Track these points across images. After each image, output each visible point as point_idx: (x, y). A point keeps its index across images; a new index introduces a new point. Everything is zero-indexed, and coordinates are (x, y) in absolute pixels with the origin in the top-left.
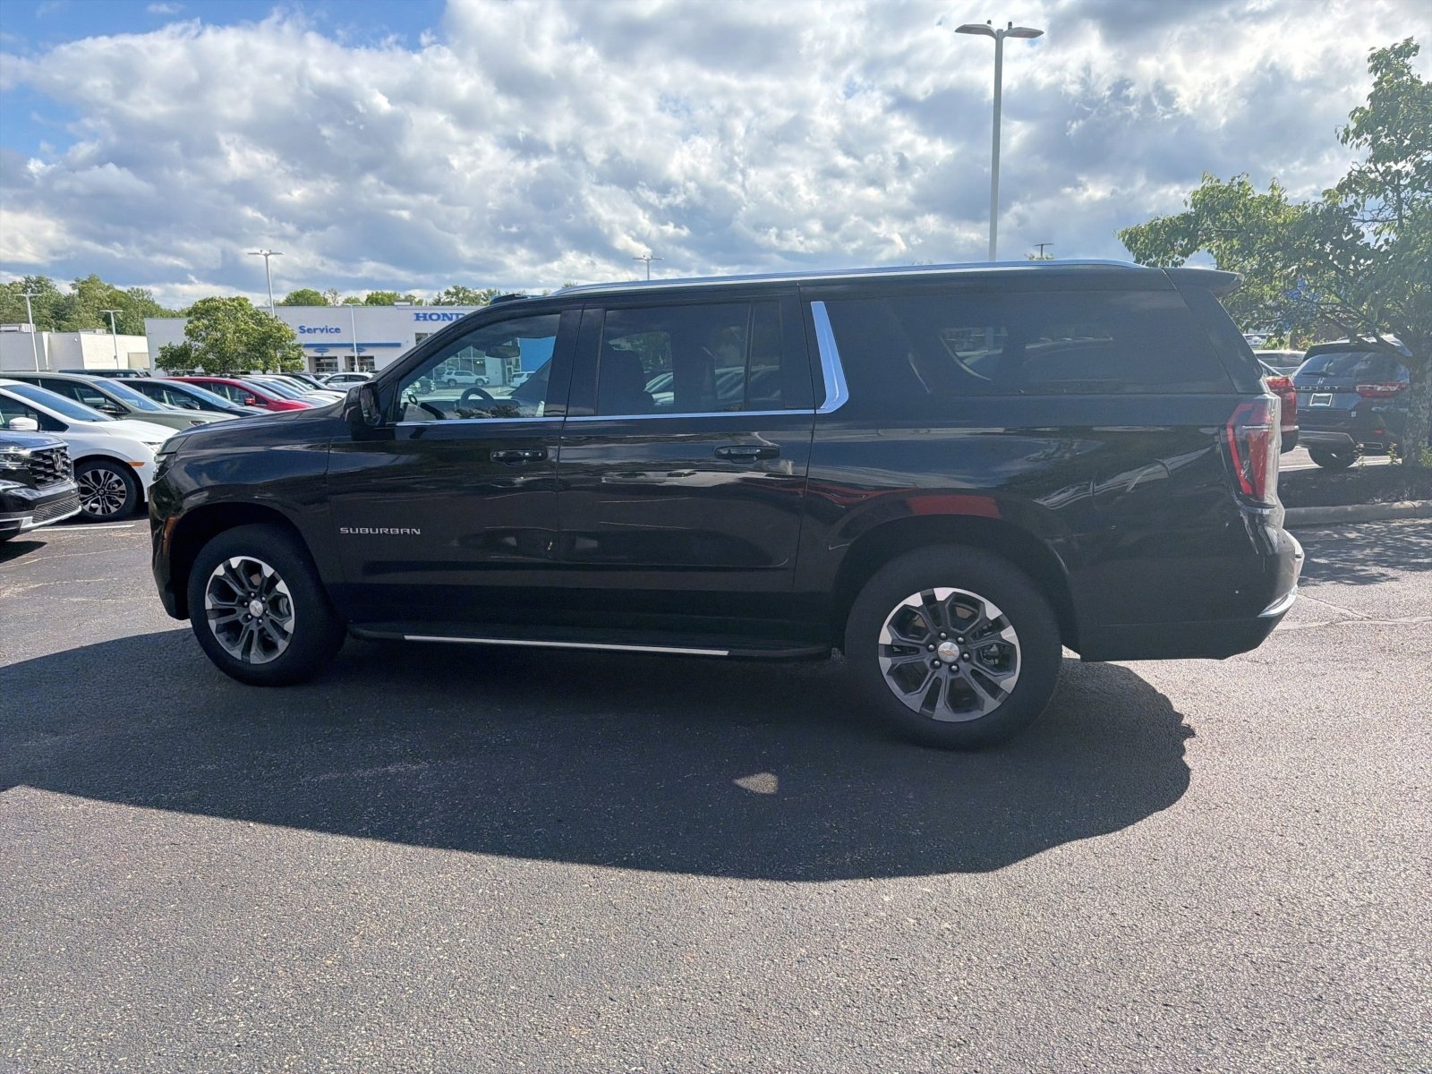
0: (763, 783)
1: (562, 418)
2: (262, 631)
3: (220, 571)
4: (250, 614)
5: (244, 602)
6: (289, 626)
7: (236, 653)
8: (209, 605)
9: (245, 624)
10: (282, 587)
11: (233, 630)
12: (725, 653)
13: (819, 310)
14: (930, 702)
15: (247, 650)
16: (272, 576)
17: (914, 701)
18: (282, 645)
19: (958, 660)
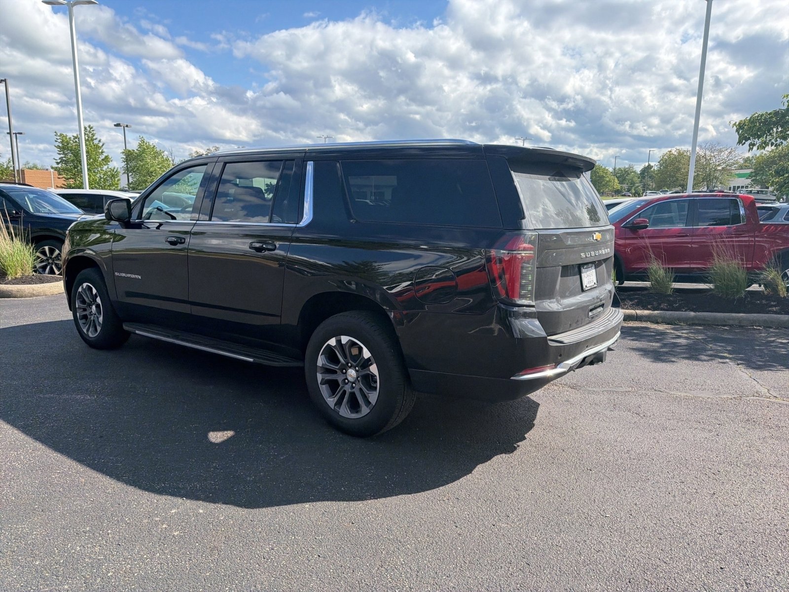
0: (217, 437)
1: (195, 222)
2: (94, 320)
3: (80, 290)
4: (92, 312)
5: (90, 305)
6: (101, 319)
7: (85, 331)
8: (77, 306)
9: (89, 317)
10: (98, 300)
11: (85, 317)
12: (251, 360)
13: (310, 167)
14: (339, 403)
15: (88, 330)
16: (96, 294)
17: (331, 401)
18: (99, 329)
19: (355, 381)
